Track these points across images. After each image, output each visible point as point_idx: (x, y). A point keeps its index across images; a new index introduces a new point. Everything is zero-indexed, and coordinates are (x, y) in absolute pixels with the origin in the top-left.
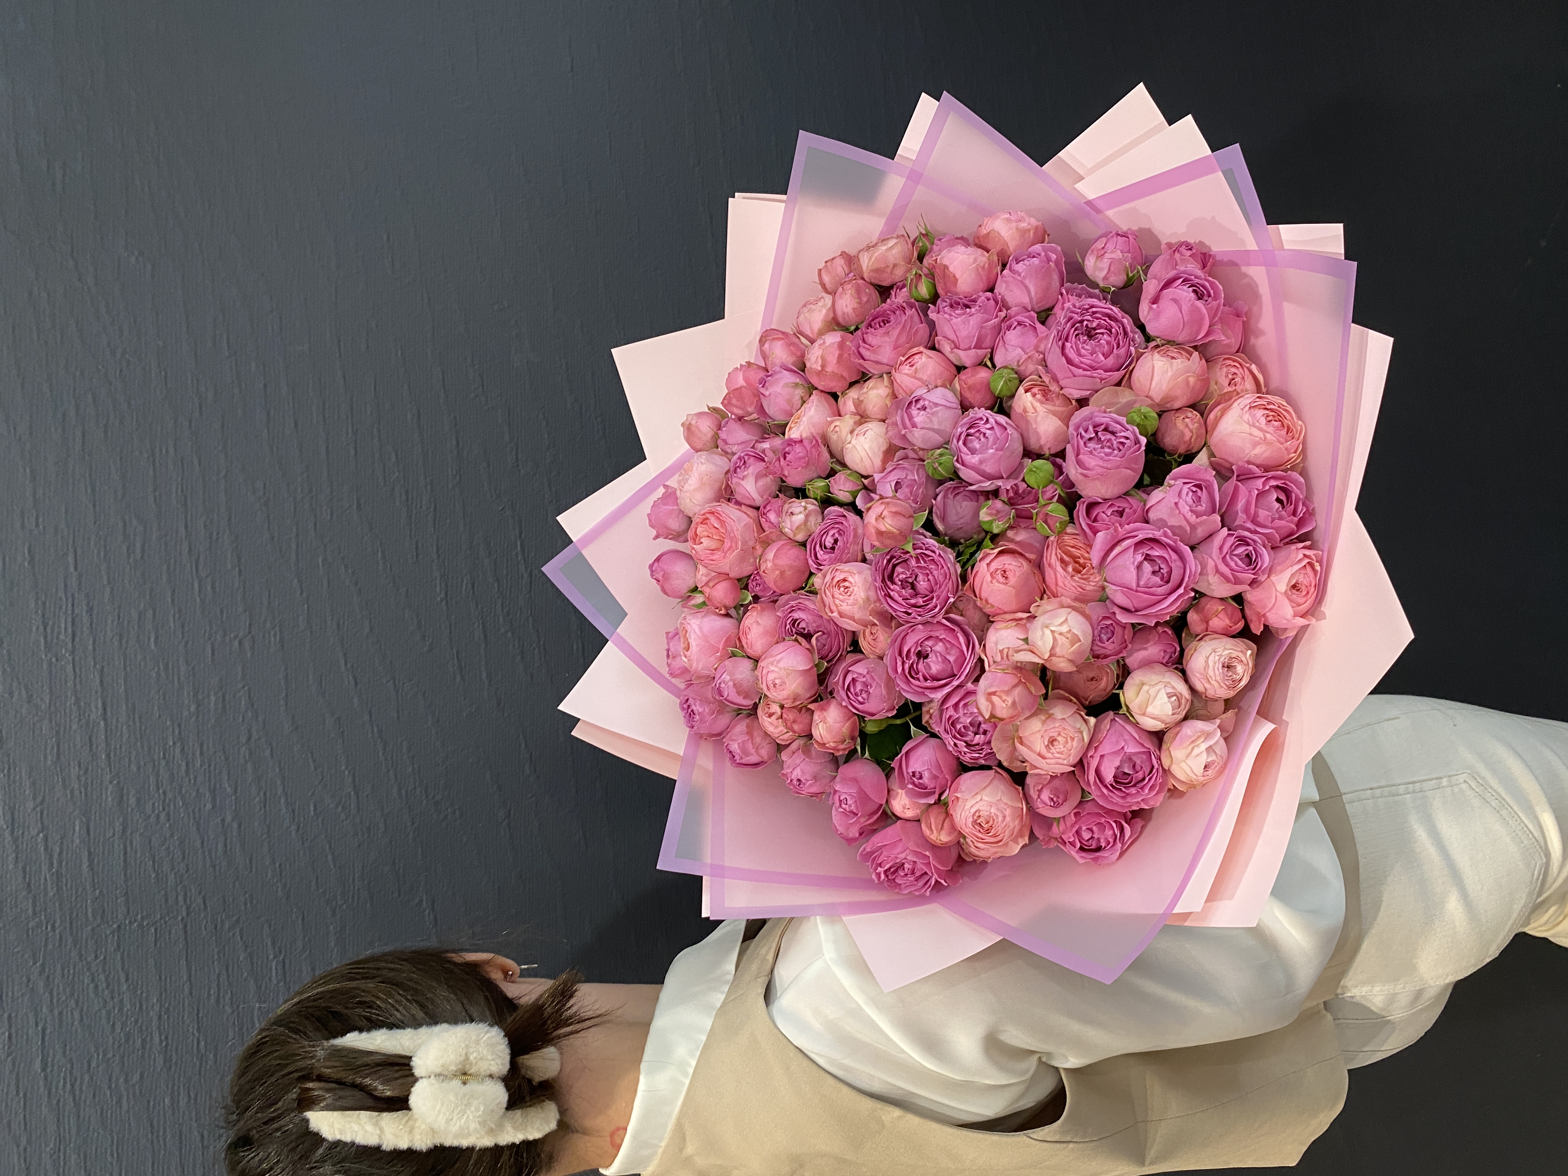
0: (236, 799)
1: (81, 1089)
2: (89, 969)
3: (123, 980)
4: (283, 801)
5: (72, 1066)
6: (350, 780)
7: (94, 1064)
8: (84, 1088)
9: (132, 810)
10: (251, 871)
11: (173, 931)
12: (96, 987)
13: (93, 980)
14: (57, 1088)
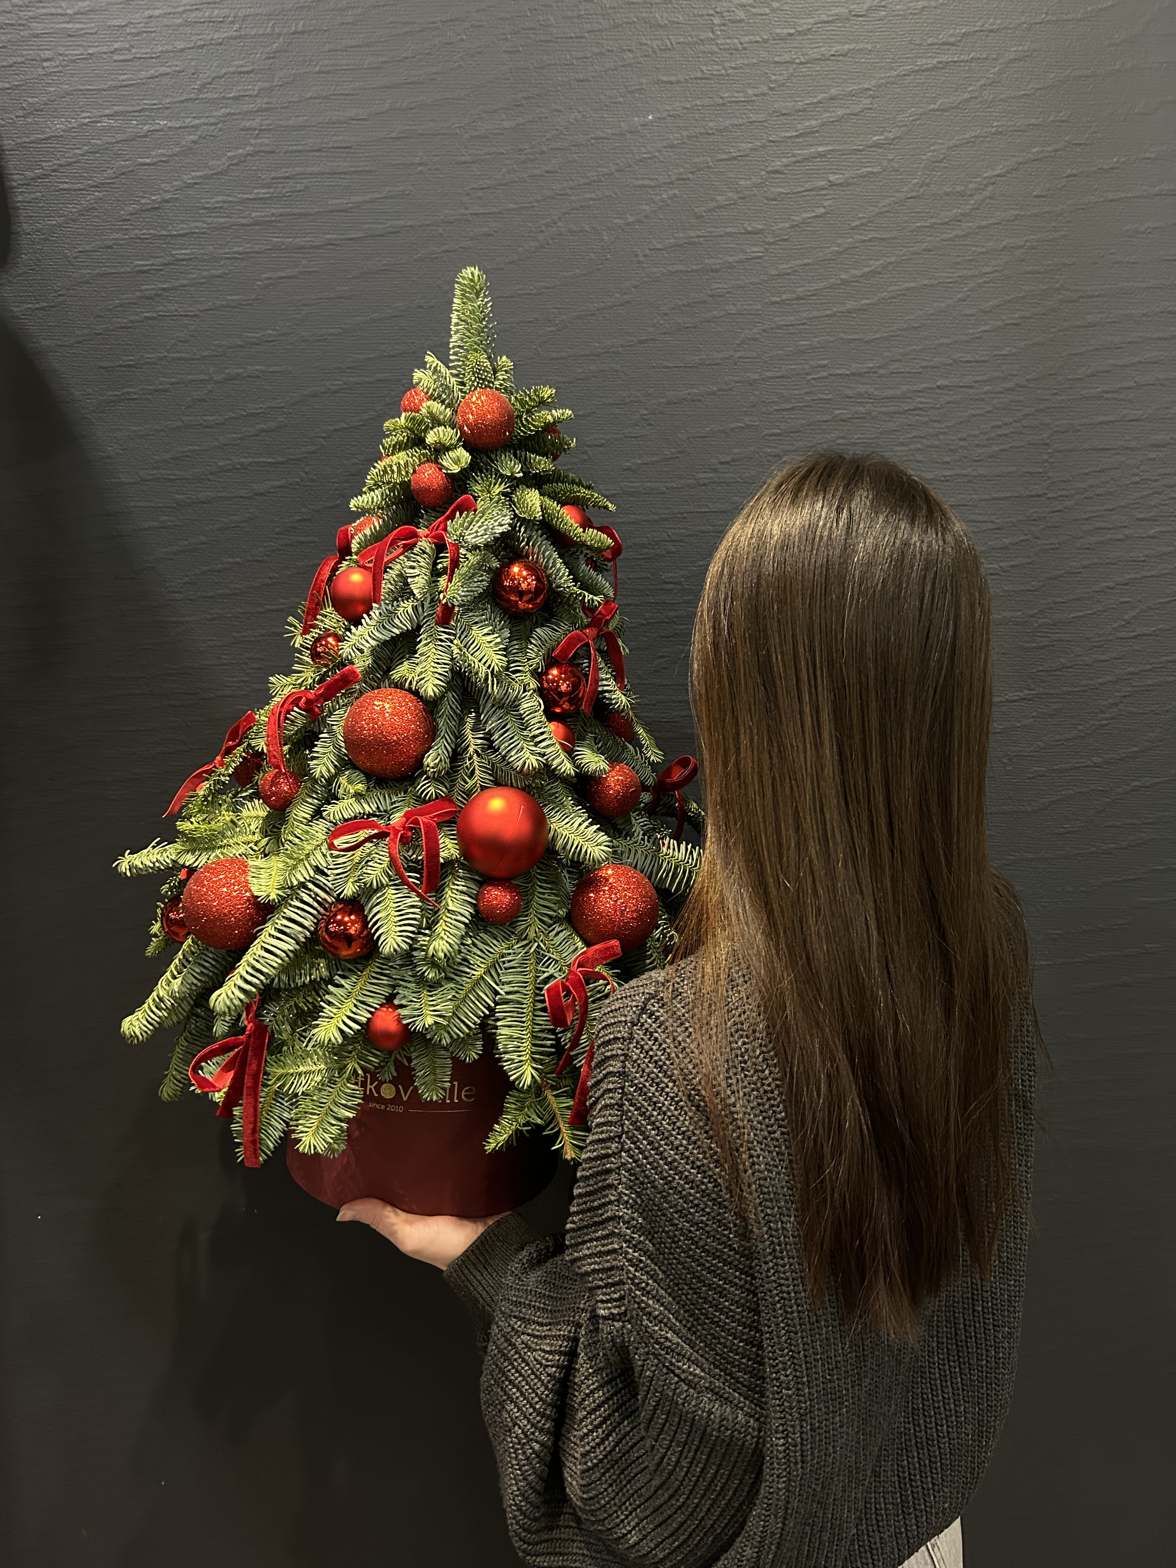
0: (1143, 538)
1: (918, 415)
2: (1015, 421)
3: (1001, 447)
4: (1136, 576)
5: (938, 409)
6: (1147, 632)
7: (935, 425)
8: (917, 418)
9: (1146, 455)
10: (1078, 549)
11: (1037, 487)
12: (999, 427)
13: (1006, 424)
14: (921, 397)
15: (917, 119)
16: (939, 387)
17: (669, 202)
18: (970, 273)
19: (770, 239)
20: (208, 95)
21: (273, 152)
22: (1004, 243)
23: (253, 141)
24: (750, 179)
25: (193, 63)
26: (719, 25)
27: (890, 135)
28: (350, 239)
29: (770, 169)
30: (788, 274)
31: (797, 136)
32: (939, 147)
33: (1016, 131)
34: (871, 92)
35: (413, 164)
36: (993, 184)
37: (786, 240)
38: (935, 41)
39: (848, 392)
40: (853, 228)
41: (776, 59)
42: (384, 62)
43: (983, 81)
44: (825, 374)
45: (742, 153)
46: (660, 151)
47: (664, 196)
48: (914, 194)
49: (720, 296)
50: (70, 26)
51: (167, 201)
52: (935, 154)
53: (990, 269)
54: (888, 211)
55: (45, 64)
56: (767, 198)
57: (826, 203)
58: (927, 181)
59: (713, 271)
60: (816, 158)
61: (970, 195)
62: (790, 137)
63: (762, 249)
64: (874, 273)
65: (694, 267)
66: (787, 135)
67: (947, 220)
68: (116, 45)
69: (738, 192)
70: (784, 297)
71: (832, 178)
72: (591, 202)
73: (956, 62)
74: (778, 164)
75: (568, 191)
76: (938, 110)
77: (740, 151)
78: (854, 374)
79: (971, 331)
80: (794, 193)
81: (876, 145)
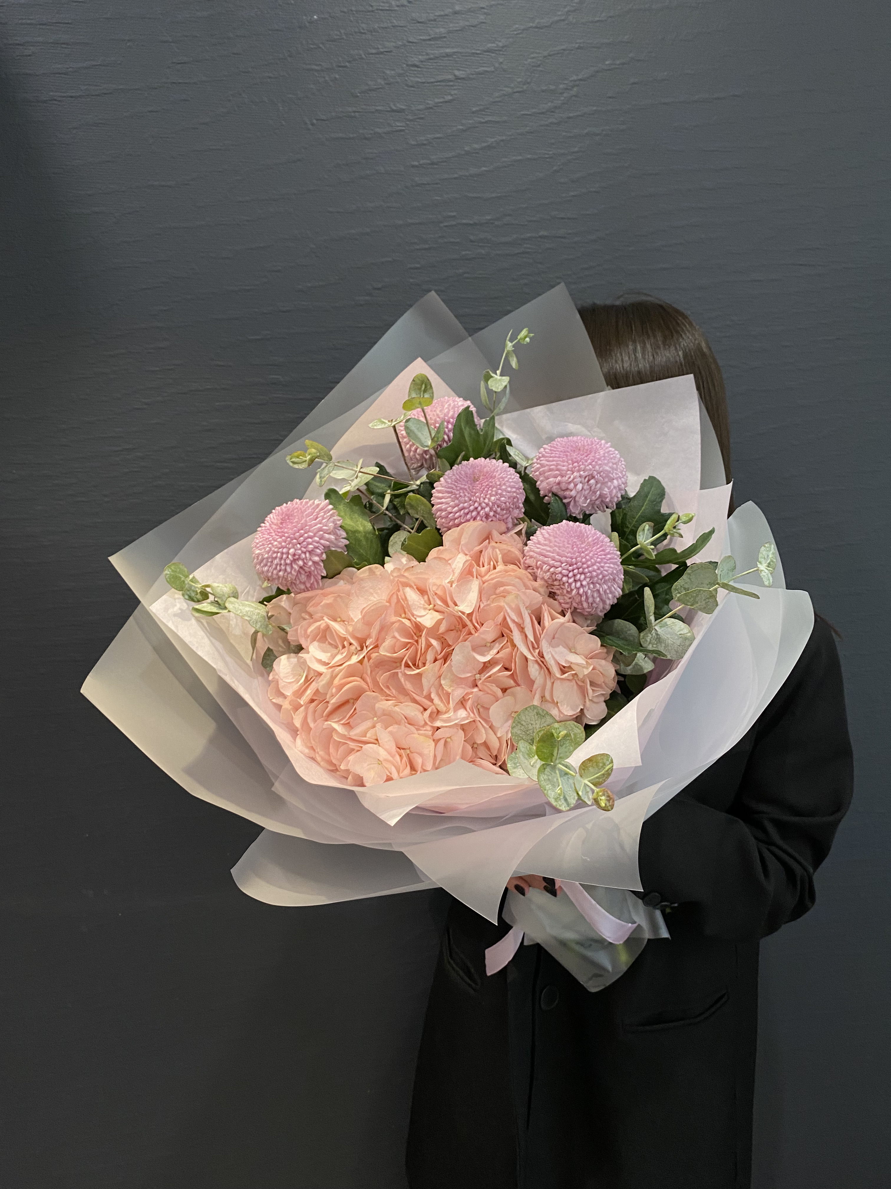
16: (541, 237)
17: (331, 83)
18: (562, 151)
19: (410, 117)
22: (586, 131)
24: (394, 70)
28: (71, 97)
29: (410, 63)
30: (425, 145)
31: (430, 40)
32: (537, 55)
33: (594, 47)
37: (422, 118)
39: (472, 237)
40: (473, 113)
44: (454, 223)
45: (386, 50)
46: (323, 43)
47: (327, 79)
48: (518, 89)
49: (372, 159)
52: (533, 60)
53: (576, 149)
54: (500, 102)
56: (407, 85)
57: (453, 92)
58: (529, 80)
59: (366, 139)
60: (444, 57)
61: (561, 93)
62: (424, 40)
63: (405, 125)
64: (490, 147)
65: (352, 136)
66: (422, 38)
67: (544, 111)
69: (385, 79)
70: (422, 162)
71: (457, 73)
72: (269, 80)
74: (415, 60)
75: (250, 70)
77: (385, 48)
78: (475, 224)
79: (564, 195)
80: (428, 83)
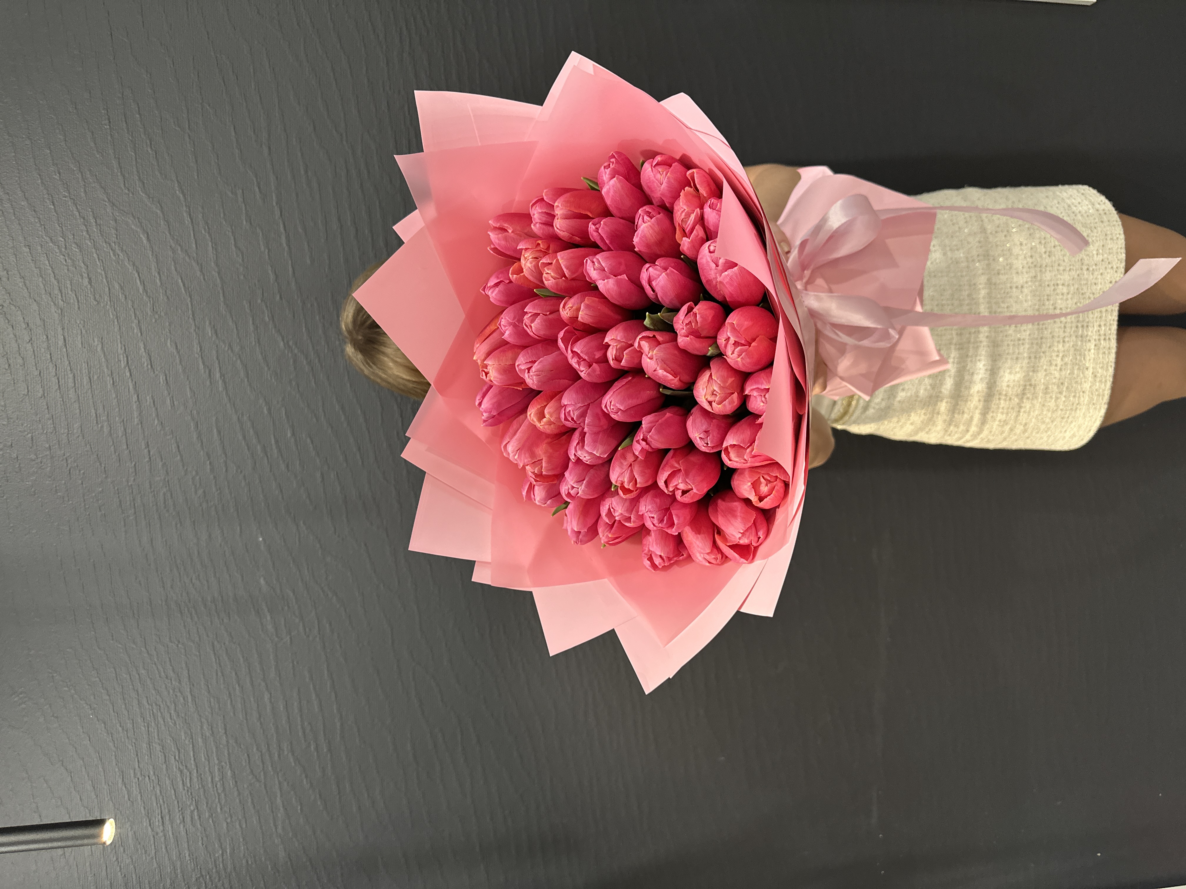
15: (254, 389)
20: (262, 777)
21: (291, 743)
23: (286, 753)
25: (245, 786)
26: (207, 503)
27: (264, 404)
34: (240, 416)
35: (293, 666)
36: (288, 342)
38: (209, 380)
41: (224, 470)
42: (239, 685)
43: (230, 351)
50: (228, 851)
51: (320, 796)
55: (250, 863)
68: (238, 826)
73: (220, 368)
76: (248, 377)
81: (269, 410)
